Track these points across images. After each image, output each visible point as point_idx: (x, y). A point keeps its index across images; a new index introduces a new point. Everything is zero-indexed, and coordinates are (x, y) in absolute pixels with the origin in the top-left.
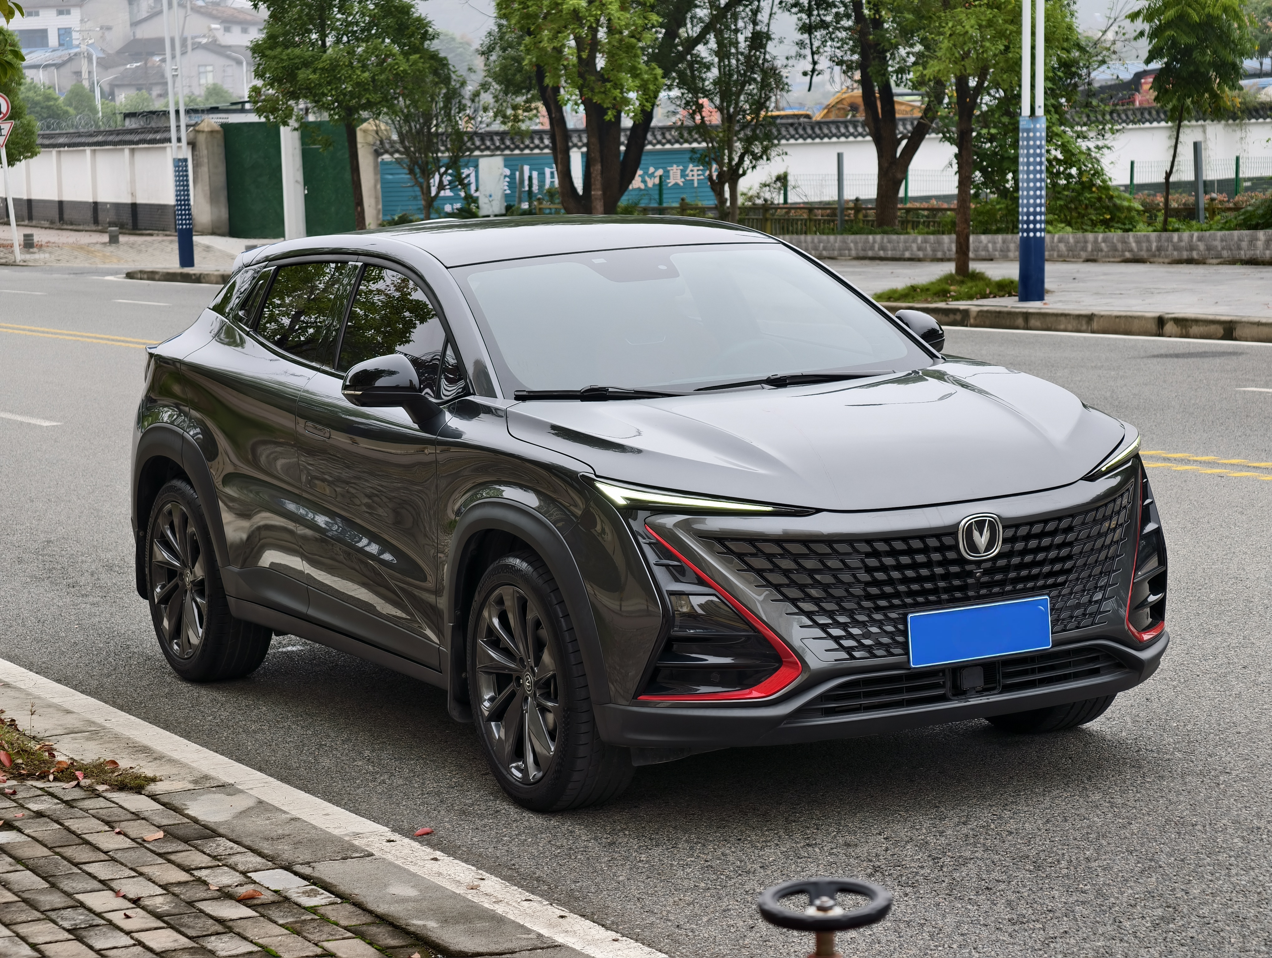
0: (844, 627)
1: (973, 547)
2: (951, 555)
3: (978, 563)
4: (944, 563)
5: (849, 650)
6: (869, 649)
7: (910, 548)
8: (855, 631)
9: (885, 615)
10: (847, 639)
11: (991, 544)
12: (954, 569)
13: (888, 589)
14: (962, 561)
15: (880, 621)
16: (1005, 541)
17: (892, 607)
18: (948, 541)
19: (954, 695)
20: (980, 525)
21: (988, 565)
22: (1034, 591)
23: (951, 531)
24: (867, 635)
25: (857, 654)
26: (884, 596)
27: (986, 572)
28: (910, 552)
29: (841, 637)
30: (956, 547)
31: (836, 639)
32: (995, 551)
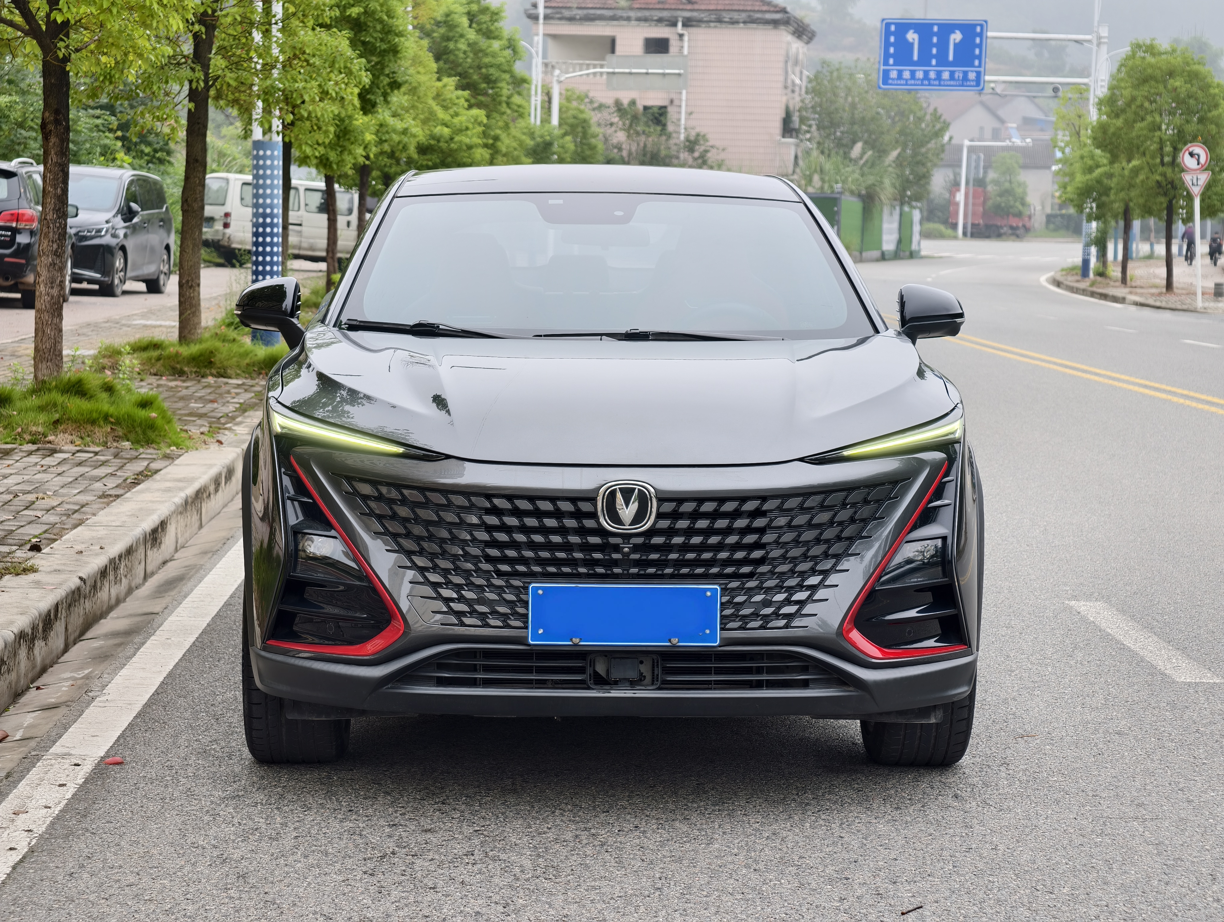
0: (458, 588)
1: (615, 518)
2: (589, 523)
3: (626, 537)
4: (582, 531)
5: (459, 614)
6: (483, 616)
7: (537, 509)
8: (469, 595)
9: (507, 582)
10: (459, 602)
11: (639, 517)
12: (594, 540)
13: (511, 553)
14: (601, 532)
15: (500, 587)
16: (660, 516)
17: (516, 574)
18: (585, 507)
19: (596, 684)
20: (627, 493)
21: (640, 540)
22: (706, 577)
23: (590, 497)
24: (481, 601)
25: (467, 621)
26: (505, 560)
27: (636, 548)
28: (538, 514)
29: (452, 600)
30: (593, 515)
31: (447, 601)
32: (647, 525)
